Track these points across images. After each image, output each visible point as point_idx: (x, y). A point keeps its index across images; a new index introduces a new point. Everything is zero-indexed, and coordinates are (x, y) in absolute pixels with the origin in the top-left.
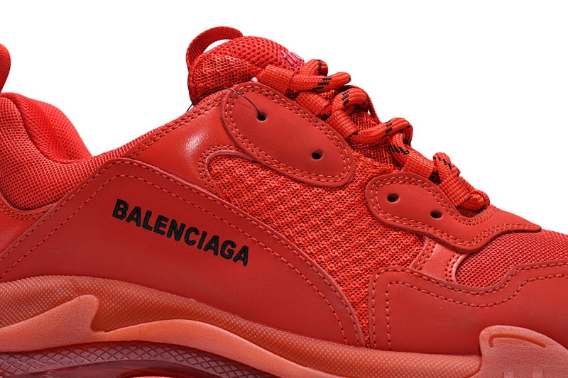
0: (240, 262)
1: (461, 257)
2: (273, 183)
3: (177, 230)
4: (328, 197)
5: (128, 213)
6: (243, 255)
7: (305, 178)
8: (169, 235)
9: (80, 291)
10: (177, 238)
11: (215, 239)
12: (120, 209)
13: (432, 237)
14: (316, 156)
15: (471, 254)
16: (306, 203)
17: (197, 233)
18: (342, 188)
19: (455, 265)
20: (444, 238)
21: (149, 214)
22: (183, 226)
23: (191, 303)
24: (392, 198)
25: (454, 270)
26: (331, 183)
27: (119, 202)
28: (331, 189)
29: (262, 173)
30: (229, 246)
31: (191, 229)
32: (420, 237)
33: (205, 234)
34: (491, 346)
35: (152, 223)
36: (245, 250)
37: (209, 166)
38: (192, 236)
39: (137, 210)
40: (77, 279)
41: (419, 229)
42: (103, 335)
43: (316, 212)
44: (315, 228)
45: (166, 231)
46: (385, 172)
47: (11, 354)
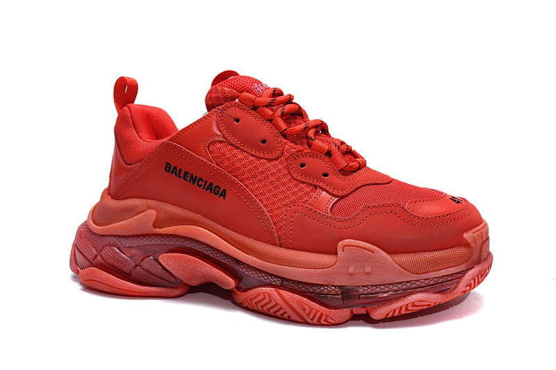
0: (222, 197)
1: (336, 199)
2: (240, 156)
3: (194, 179)
4: (268, 165)
5: (171, 169)
6: (224, 194)
7: (257, 154)
8: (190, 182)
9: (149, 208)
10: (194, 183)
11: (211, 184)
12: (168, 166)
13: (321, 188)
14: (264, 142)
15: (342, 198)
16: (256, 168)
17: (203, 181)
18: (276, 159)
19: (331, 204)
20: (328, 189)
21: (180, 170)
22: (196, 177)
23: (199, 217)
24: (303, 165)
25: (330, 206)
26: (270, 157)
27: (167, 163)
28: (270, 160)
29: (235, 151)
30: (217, 189)
31: (200, 179)
32: (316, 187)
33: (206, 182)
34: (343, 251)
35: (182, 175)
36: (225, 191)
37: (209, 147)
38: (200, 183)
39: (175, 168)
40: (148, 201)
41: (315, 183)
42: (158, 231)
43: (261, 173)
44: (260, 181)
45: (189, 179)
46: (300, 151)
47: (119, 236)
